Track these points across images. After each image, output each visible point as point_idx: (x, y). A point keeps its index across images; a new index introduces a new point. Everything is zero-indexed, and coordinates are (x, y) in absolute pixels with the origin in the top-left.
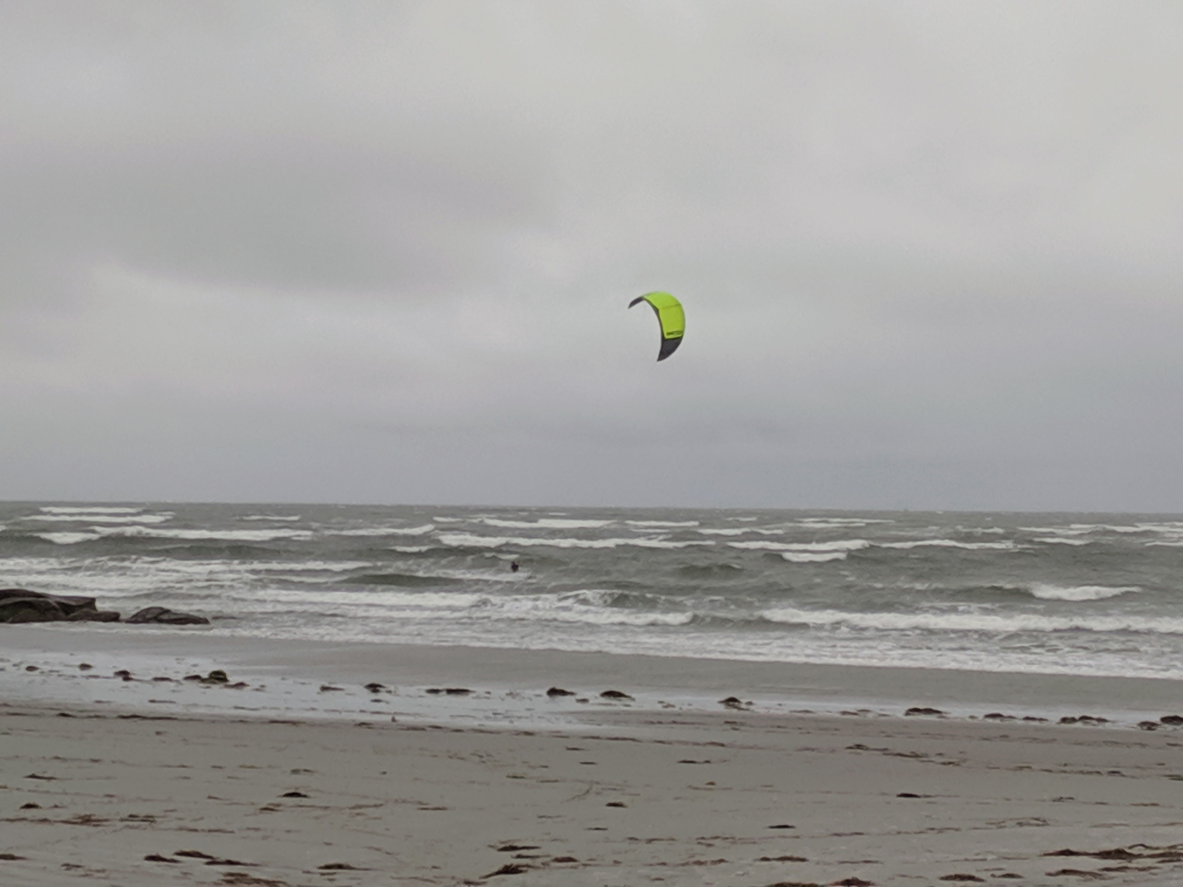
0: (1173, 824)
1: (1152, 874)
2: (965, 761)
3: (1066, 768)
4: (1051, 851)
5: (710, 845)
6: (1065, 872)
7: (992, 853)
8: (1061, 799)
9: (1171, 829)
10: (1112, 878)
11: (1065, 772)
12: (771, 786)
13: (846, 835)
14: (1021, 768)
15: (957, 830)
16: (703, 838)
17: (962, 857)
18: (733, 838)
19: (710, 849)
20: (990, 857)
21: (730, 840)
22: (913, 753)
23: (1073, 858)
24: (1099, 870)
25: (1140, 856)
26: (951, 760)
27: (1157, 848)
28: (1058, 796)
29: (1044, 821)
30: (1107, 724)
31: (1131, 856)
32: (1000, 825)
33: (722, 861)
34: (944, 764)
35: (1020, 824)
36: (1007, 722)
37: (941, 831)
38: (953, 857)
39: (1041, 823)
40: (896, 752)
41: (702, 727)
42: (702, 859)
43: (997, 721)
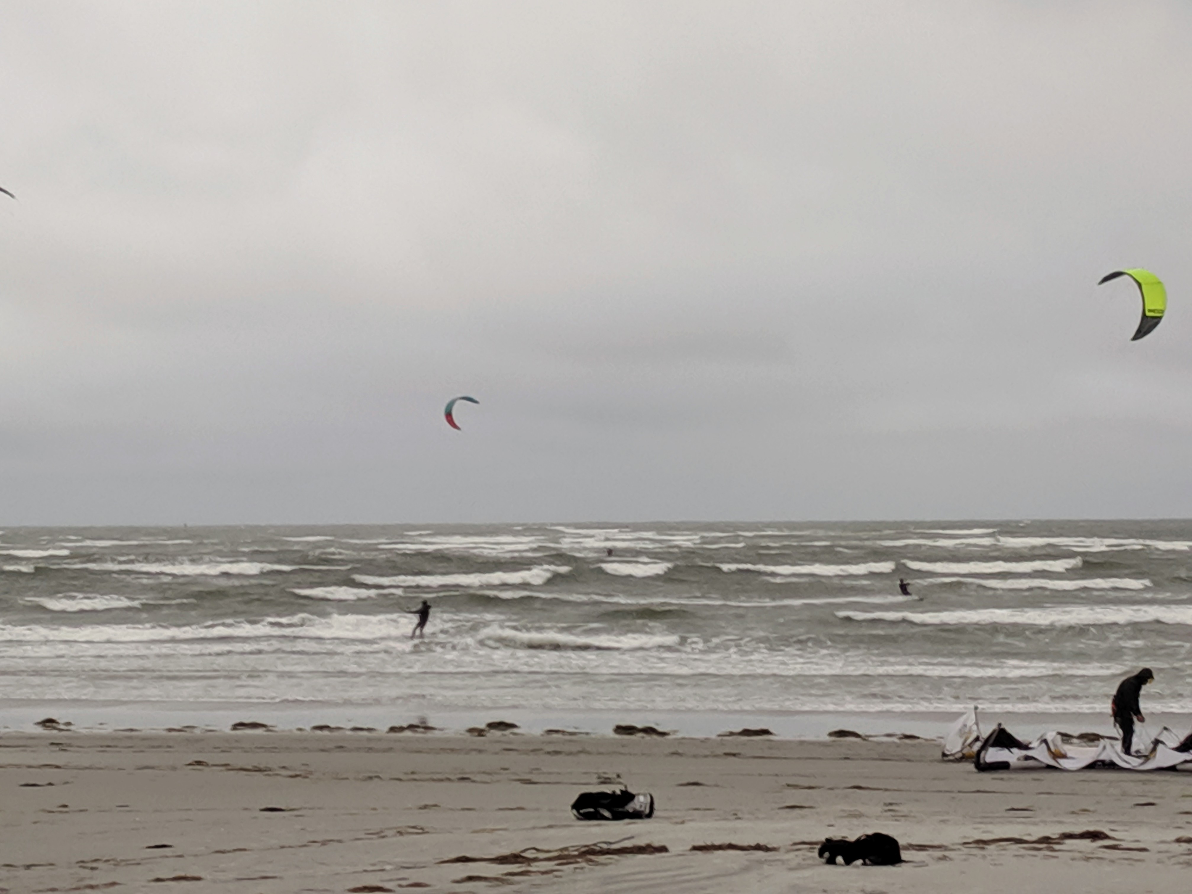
0: (550, 827)
1: (556, 877)
2: (311, 773)
3: (415, 776)
4: (446, 859)
5: (93, 869)
6: (470, 879)
7: (389, 864)
8: (425, 807)
9: (551, 831)
10: (519, 883)
11: (415, 780)
12: (127, 806)
13: (229, 852)
14: (370, 778)
15: (340, 841)
16: (83, 862)
17: (360, 868)
18: (113, 860)
19: (96, 872)
20: (388, 867)
21: (112, 862)
22: (256, 767)
23: (471, 864)
24: (503, 875)
25: (535, 860)
26: (298, 773)
27: (548, 851)
28: (423, 803)
29: (422, 829)
30: (436, 732)
31: (529, 861)
32: (380, 835)
33: (114, 884)
34: (292, 777)
35: (400, 833)
36: (336, 734)
37: (324, 843)
38: (350, 869)
39: (420, 831)
40: (238, 767)
41: (29, 749)
42: (93, 883)
43: (326, 733)
